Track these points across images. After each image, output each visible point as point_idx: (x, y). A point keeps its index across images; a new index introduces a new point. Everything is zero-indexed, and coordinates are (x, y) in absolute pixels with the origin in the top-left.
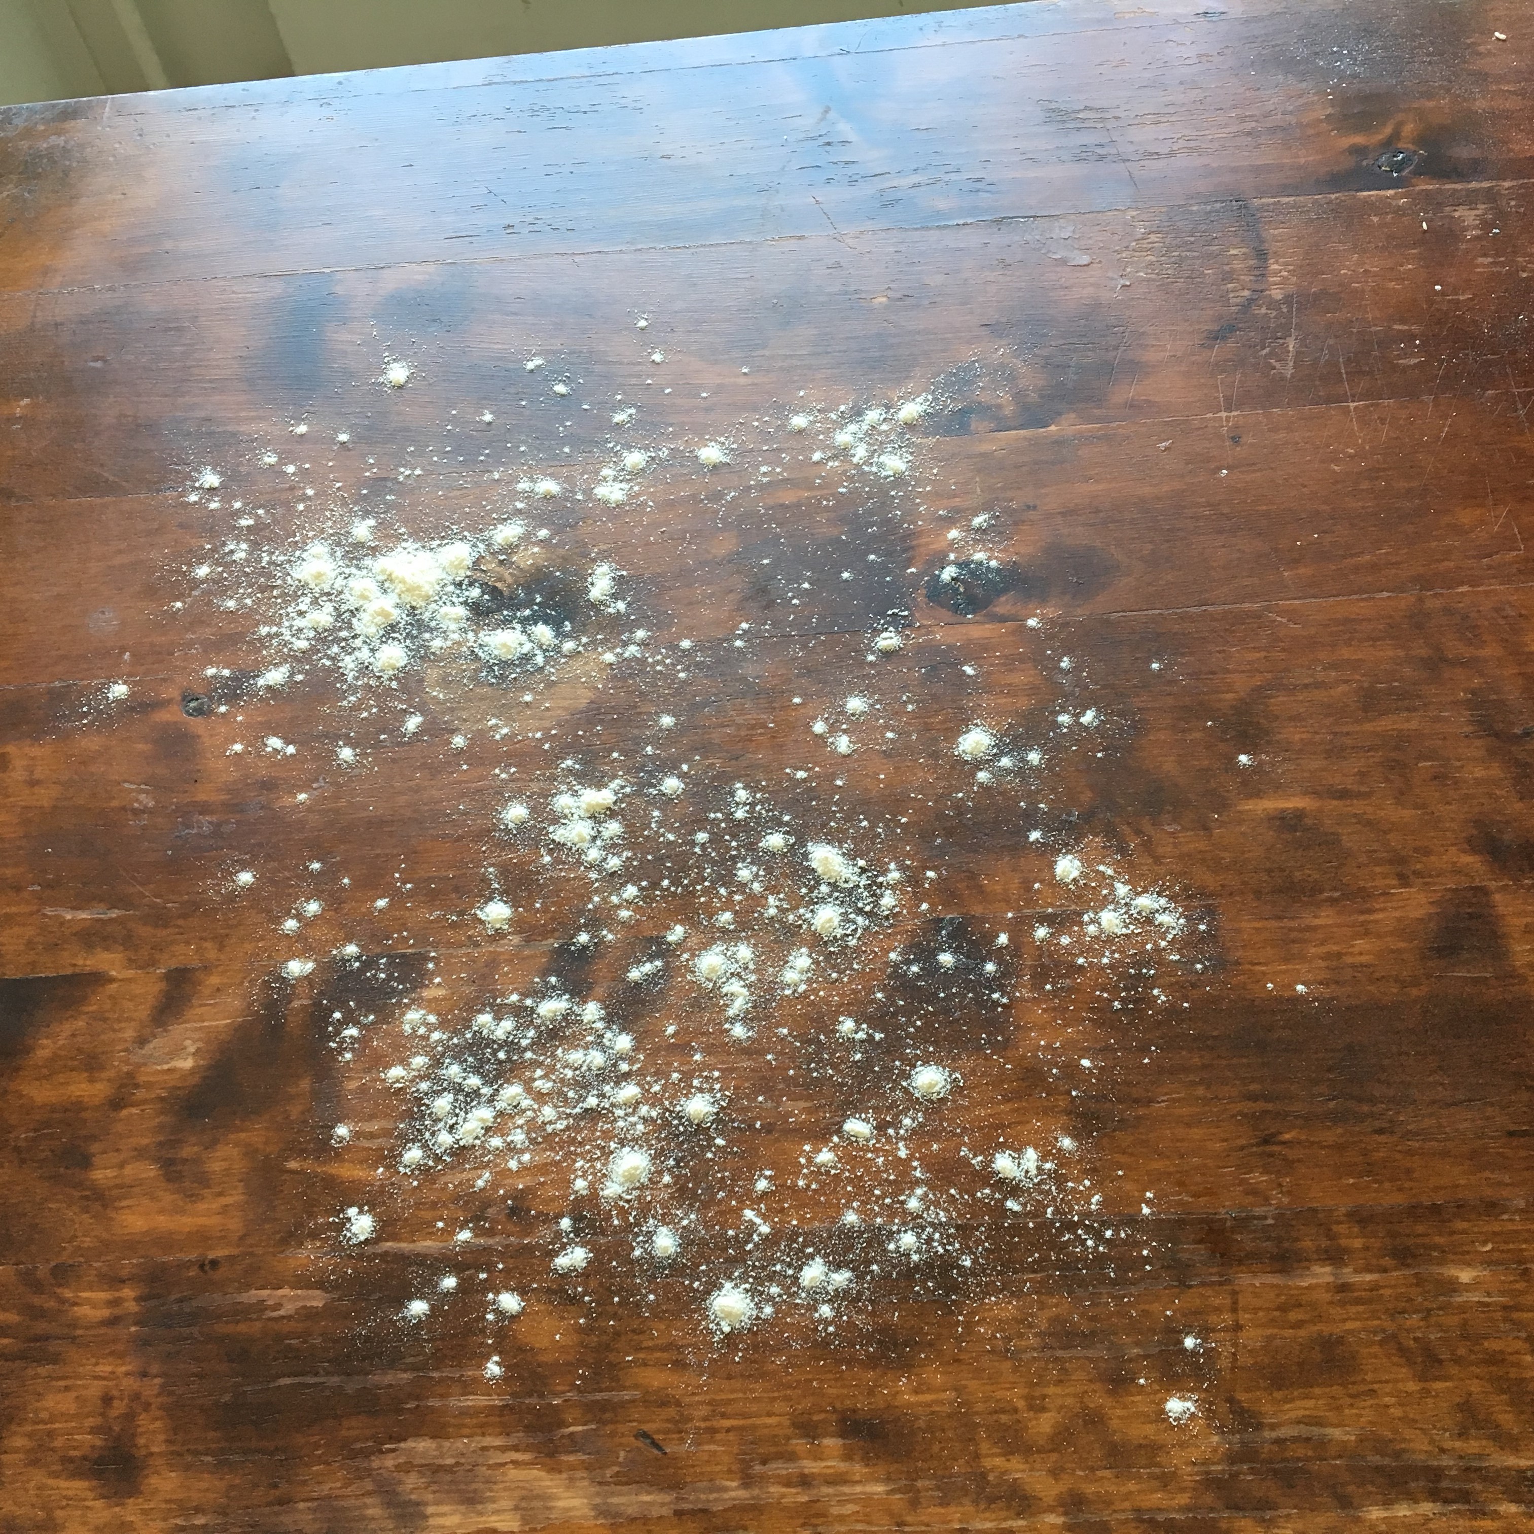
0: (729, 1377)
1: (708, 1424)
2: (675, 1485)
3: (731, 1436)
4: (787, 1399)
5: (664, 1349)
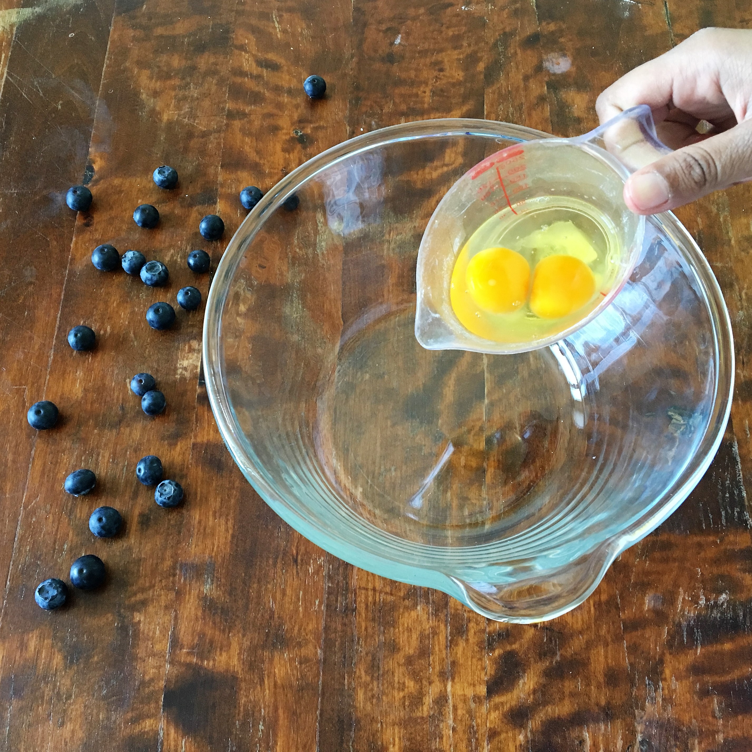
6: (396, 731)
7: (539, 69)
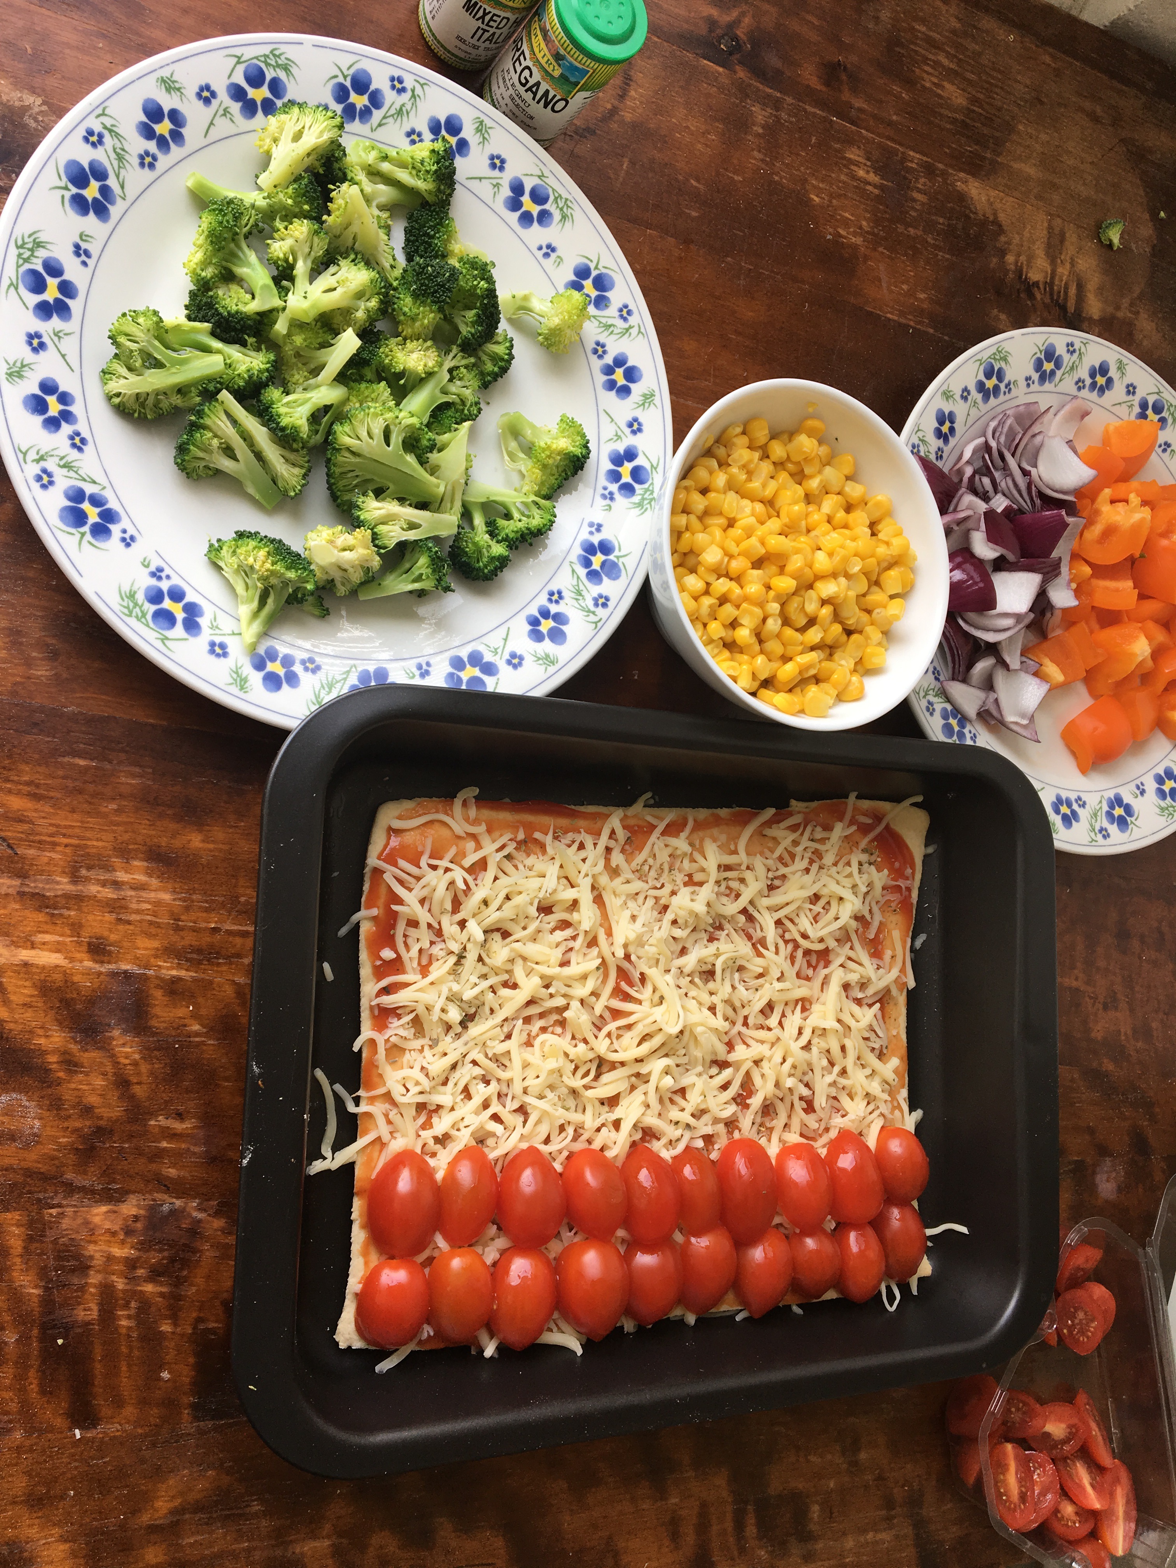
0: (73, 811)
1: (52, 839)
2: (22, 875)
3: (68, 850)
4: (114, 832)
5: (28, 784)
6: (221, 846)
7: (1103, 1151)
